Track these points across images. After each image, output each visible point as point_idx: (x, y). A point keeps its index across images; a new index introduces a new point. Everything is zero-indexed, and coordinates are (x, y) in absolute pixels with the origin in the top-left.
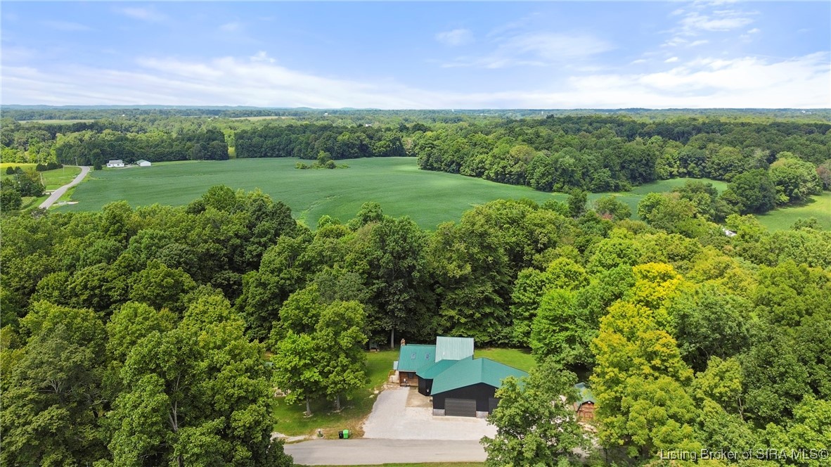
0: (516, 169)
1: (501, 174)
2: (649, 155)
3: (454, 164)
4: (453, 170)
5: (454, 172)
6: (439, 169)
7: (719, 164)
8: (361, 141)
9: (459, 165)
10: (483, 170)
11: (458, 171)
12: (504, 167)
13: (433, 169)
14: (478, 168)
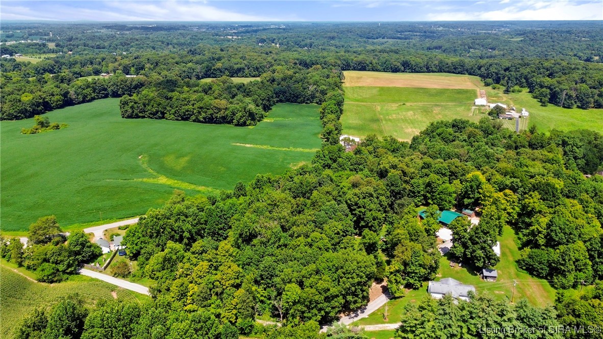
0: (221, 114)
1: (209, 118)
2: (268, 95)
3: (159, 113)
4: (159, 117)
5: (160, 118)
6: (143, 117)
7: (294, 94)
8: (44, 99)
9: (163, 113)
10: (189, 116)
11: (163, 117)
12: (211, 115)
13: (137, 117)
14: (185, 115)
